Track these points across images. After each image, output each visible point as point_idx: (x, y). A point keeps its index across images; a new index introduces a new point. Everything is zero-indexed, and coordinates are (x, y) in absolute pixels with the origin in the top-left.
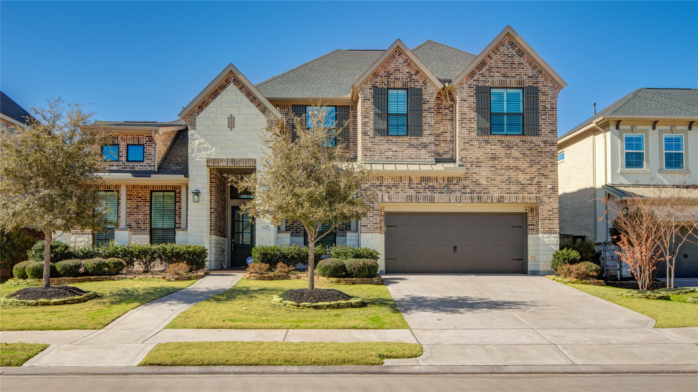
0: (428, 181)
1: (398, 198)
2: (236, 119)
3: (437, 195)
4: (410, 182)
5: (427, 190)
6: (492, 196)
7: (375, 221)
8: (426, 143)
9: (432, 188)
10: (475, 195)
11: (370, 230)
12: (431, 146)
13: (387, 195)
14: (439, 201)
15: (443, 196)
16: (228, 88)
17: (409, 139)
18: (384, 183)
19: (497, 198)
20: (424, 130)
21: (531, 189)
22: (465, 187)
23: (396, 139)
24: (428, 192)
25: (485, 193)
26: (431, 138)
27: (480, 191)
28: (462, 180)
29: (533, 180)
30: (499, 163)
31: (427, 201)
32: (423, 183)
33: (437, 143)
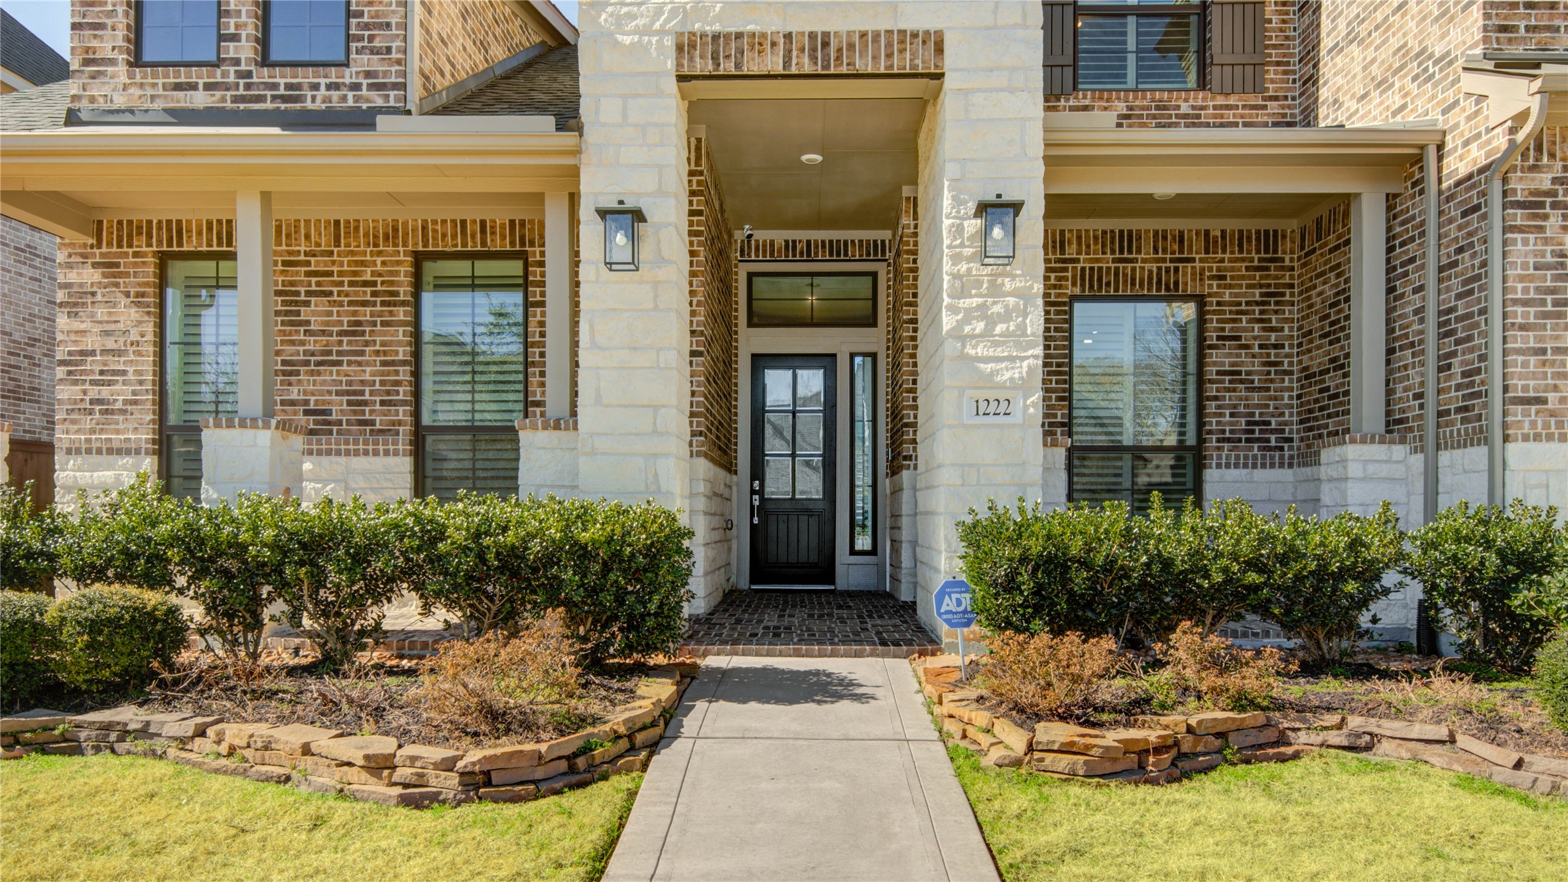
11: (1560, 425)
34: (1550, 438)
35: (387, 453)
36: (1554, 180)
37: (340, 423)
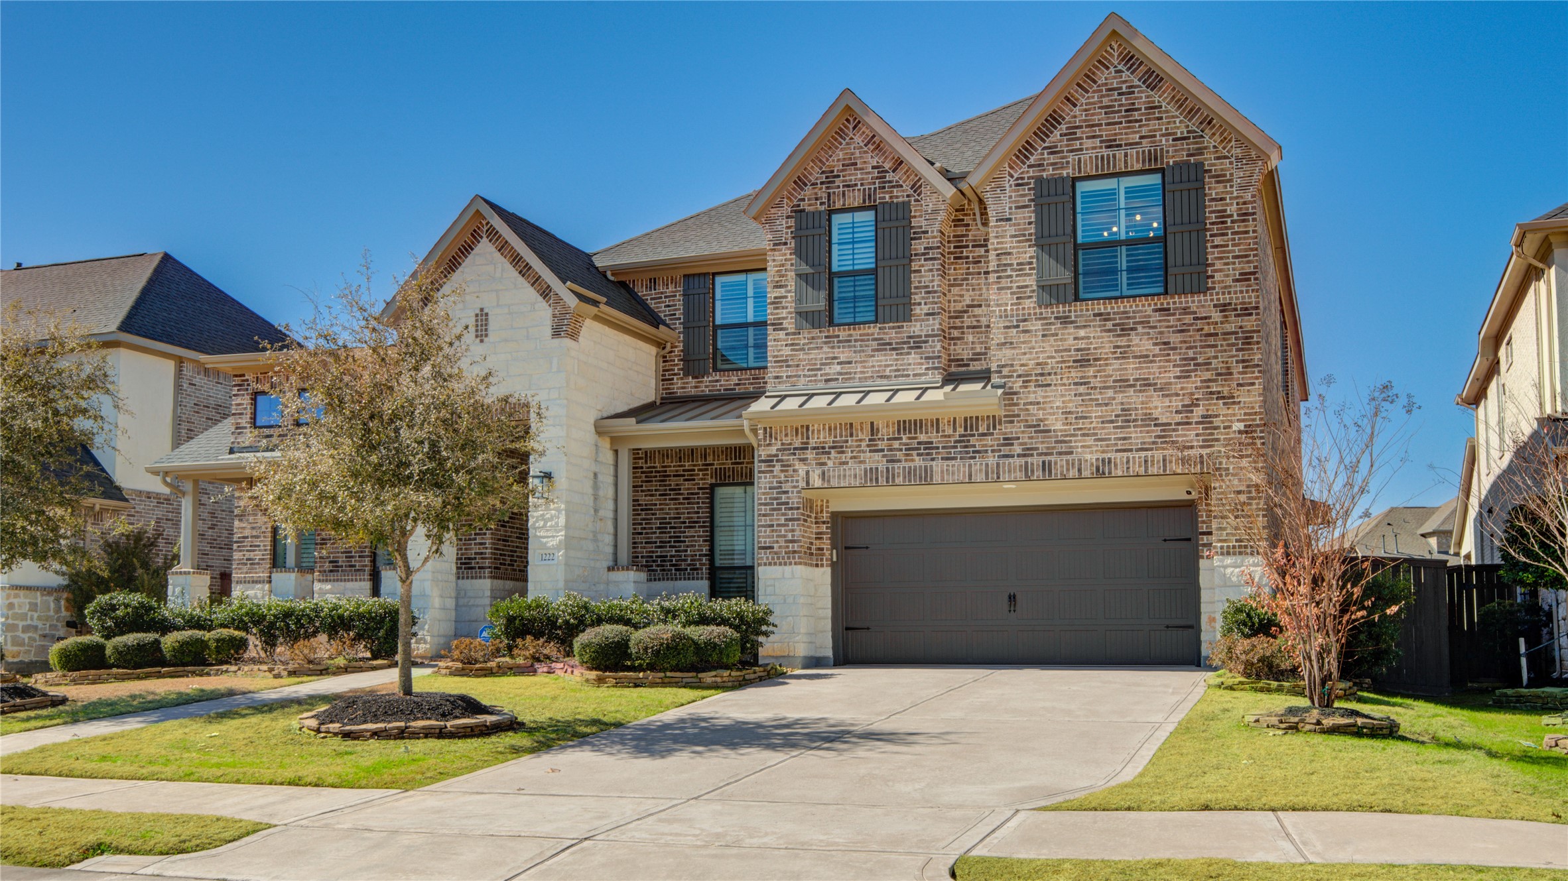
0: (916, 430)
1: (845, 476)
2: (490, 317)
3: (938, 466)
4: (872, 435)
5: (915, 453)
6: (1080, 460)
7: (790, 534)
8: (920, 336)
9: (925, 449)
10: (1036, 460)
11: (778, 558)
12: (933, 341)
13: (818, 471)
14: (943, 479)
15: (953, 466)
16: (477, 250)
17: (880, 329)
18: (811, 440)
19: (1092, 464)
20: (915, 304)
21: (1185, 435)
22: (1008, 441)
23: (847, 333)
24: (917, 458)
25: (1060, 453)
26: (931, 322)
27: (1048, 448)
28: (1000, 424)
29: (1192, 412)
30: (1099, 371)
31: (915, 481)
32: (904, 437)
33: (956, 333)
34: (775, 564)
35: (360, 580)
36: (777, 450)
37: (342, 566)
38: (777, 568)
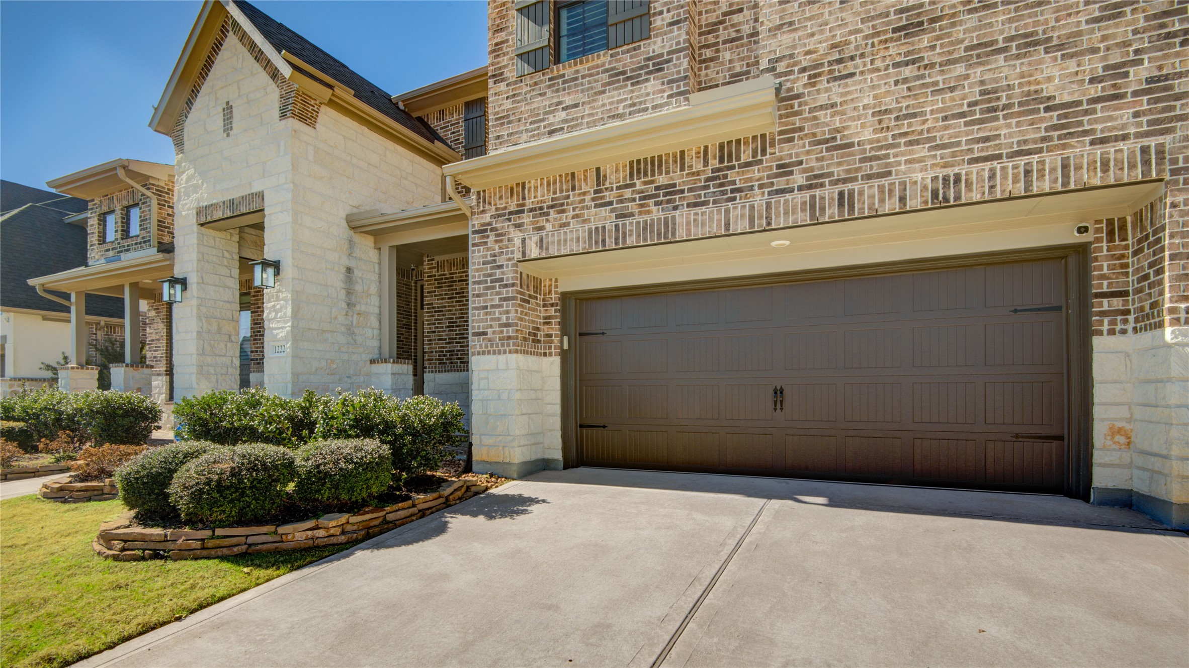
0: (653, 171)
1: (565, 241)
2: (234, 110)
3: (682, 216)
4: (598, 185)
5: (652, 202)
6: (903, 184)
7: (504, 317)
8: (662, 55)
9: (665, 195)
10: (829, 192)
11: (492, 346)
12: (678, 58)
13: (535, 238)
14: (689, 232)
15: (703, 214)
16: (226, 45)
17: (612, 56)
18: (527, 201)
19: (925, 187)
20: (655, 14)
21: (1111, 119)
22: (784, 169)
23: (574, 69)
24: (654, 209)
25: (869, 177)
26: (676, 33)
27: (848, 171)
28: (772, 145)
29: (1126, 75)
30: (938, 38)
31: (652, 240)
32: (638, 182)
33: (708, 53)
34: (489, 352)
36: (492, 216)
38: (492, 357)
